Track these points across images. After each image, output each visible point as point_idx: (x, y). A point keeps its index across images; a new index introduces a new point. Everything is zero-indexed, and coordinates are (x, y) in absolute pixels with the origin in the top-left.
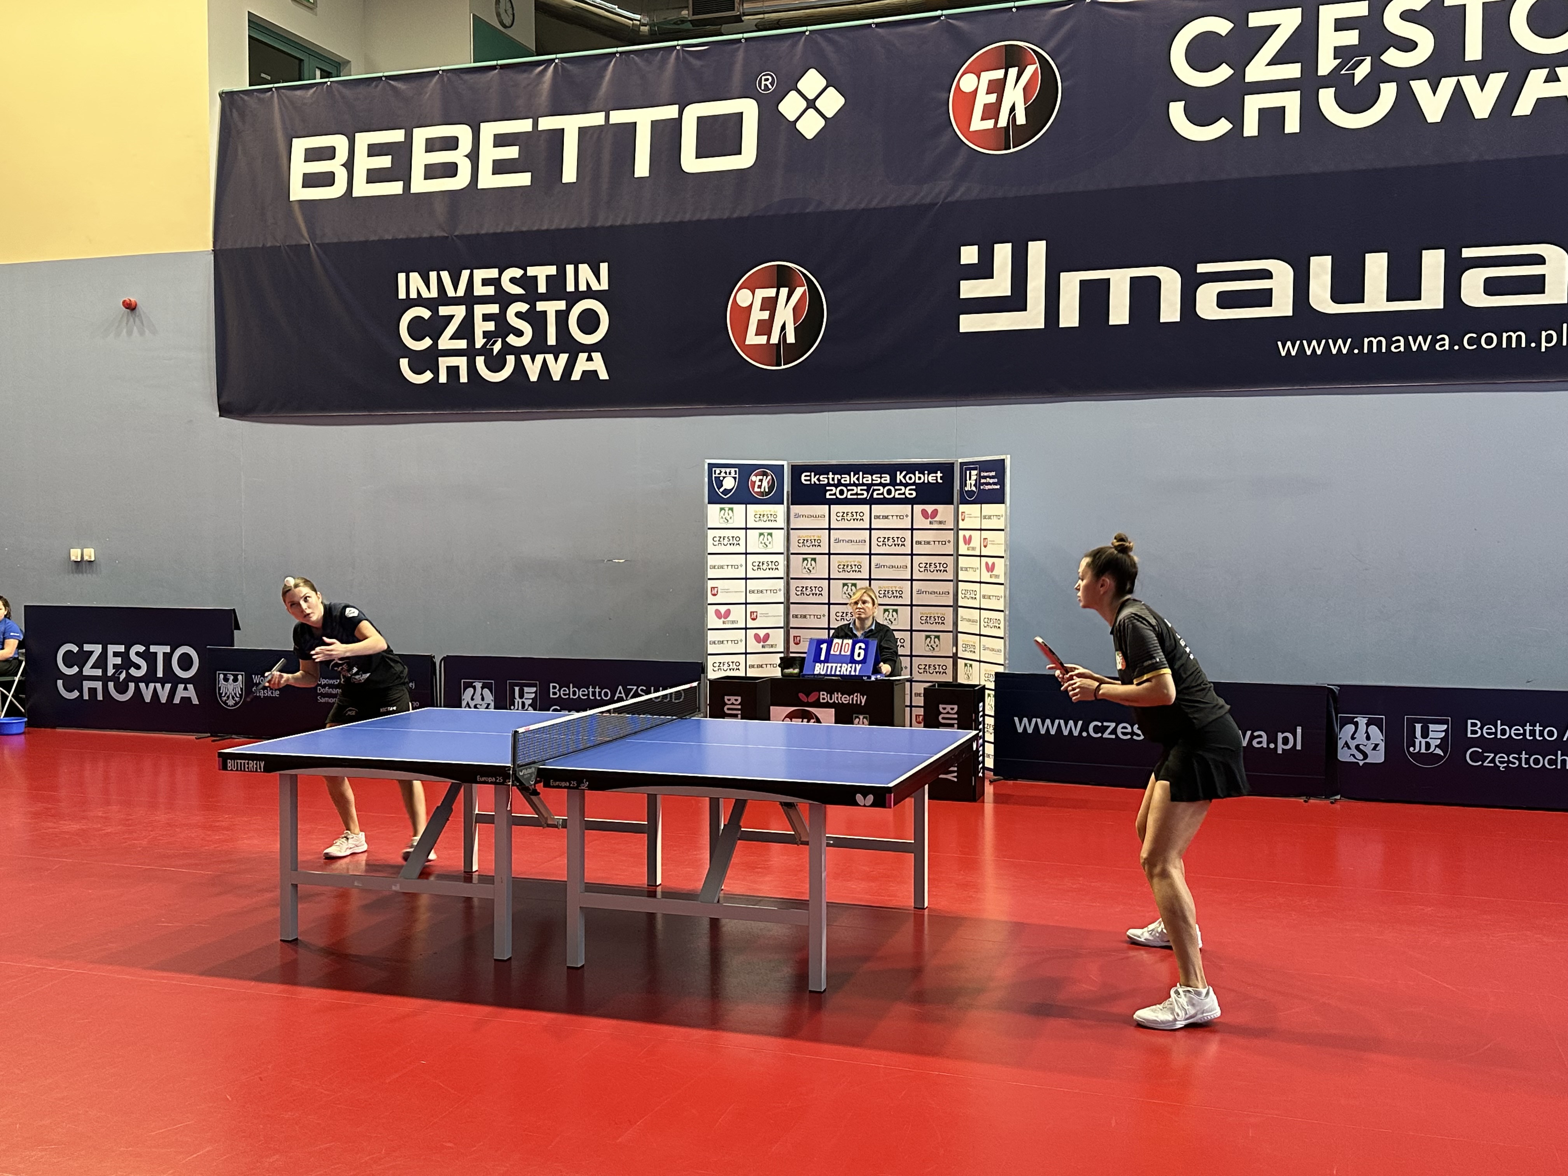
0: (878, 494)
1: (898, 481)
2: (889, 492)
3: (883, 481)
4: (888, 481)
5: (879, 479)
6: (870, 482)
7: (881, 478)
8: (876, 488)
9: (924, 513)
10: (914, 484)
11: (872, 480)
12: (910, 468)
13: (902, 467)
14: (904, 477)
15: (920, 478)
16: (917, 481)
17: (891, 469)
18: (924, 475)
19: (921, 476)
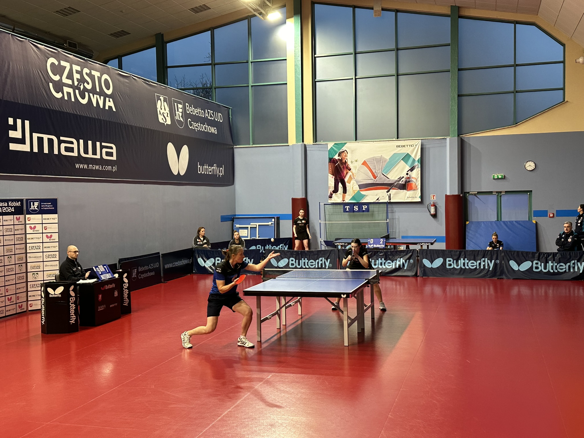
0: (4, 210)
1: (9, 205)
2: (7, 210)
3: (5, 206)
4: (7, 205)
5: (4, 204)
6: (2, 206)
7: (5, 204)
8: (3, 208)
9: (17, 218)
10: (13, 206)
11: (3, 205)
12: (12, 201)
13: (10, 200)
14: (11, 204)
15: (15, 205)
16: (14, 205)
17: (7, 201)
18: (16, 203)
19: (15, 203)
